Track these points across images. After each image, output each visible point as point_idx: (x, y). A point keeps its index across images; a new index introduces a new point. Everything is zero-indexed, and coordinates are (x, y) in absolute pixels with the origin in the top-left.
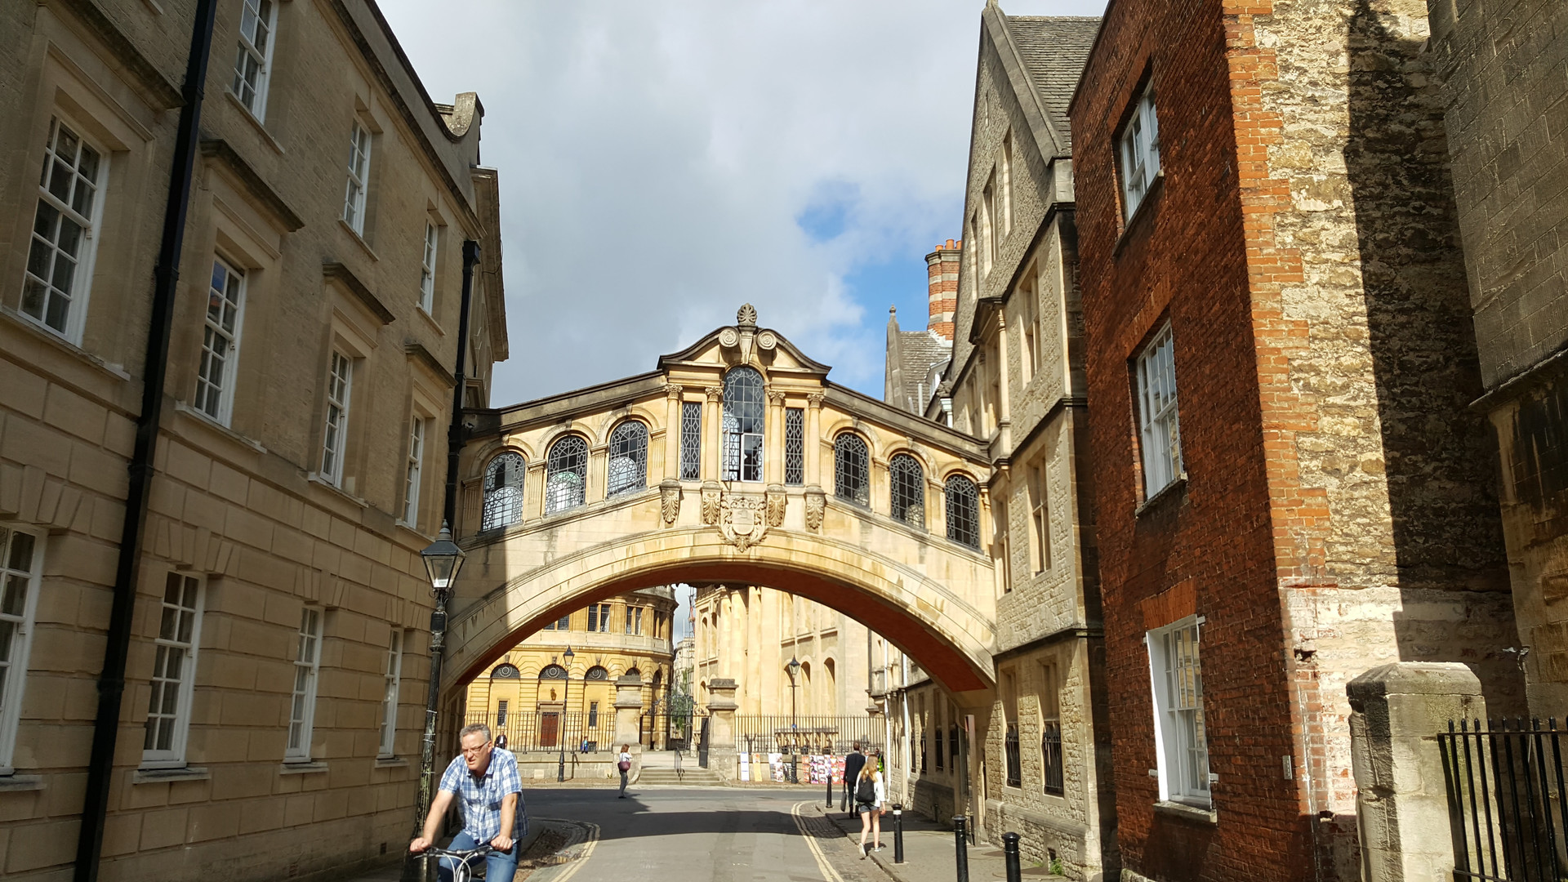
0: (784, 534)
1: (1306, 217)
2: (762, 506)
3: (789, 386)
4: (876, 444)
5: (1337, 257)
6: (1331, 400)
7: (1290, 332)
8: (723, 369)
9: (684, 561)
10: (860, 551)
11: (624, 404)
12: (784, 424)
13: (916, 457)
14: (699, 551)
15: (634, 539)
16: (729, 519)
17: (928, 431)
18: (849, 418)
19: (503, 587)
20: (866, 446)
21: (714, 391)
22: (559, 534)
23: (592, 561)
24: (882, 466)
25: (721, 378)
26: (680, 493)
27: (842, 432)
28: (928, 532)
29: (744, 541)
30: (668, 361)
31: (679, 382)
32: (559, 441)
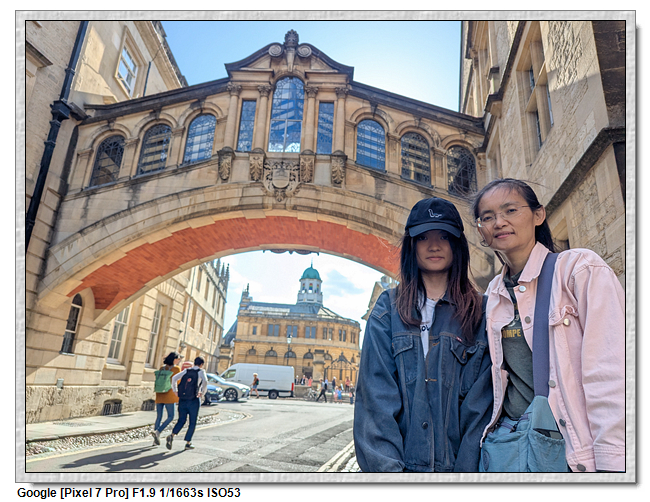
0: (313, 188)
2: (296, 167)
3: (321, 83)
4: (390, 125)
8: (273, 72)
9: (234, 209)
10: (375, 201)
11: (199, 101)
12: (317, 111)
13: (423, 133)
14: (246, 201)
15: (196, 192)
16: (270, 177)
17: (433, 113)
18: (369, 105)
19: (95, 225)
20: (383, 127)
21: (264, 88)
22: (142, 188)
23: (164, 207)
24: (395, 138)
25: (272, 81)
26: (234, 159)
27: (363, 117)
28: (432, 187)
29: (281, 193)
30: (231, 68)
31: (239, 83)
32: (152, 127)
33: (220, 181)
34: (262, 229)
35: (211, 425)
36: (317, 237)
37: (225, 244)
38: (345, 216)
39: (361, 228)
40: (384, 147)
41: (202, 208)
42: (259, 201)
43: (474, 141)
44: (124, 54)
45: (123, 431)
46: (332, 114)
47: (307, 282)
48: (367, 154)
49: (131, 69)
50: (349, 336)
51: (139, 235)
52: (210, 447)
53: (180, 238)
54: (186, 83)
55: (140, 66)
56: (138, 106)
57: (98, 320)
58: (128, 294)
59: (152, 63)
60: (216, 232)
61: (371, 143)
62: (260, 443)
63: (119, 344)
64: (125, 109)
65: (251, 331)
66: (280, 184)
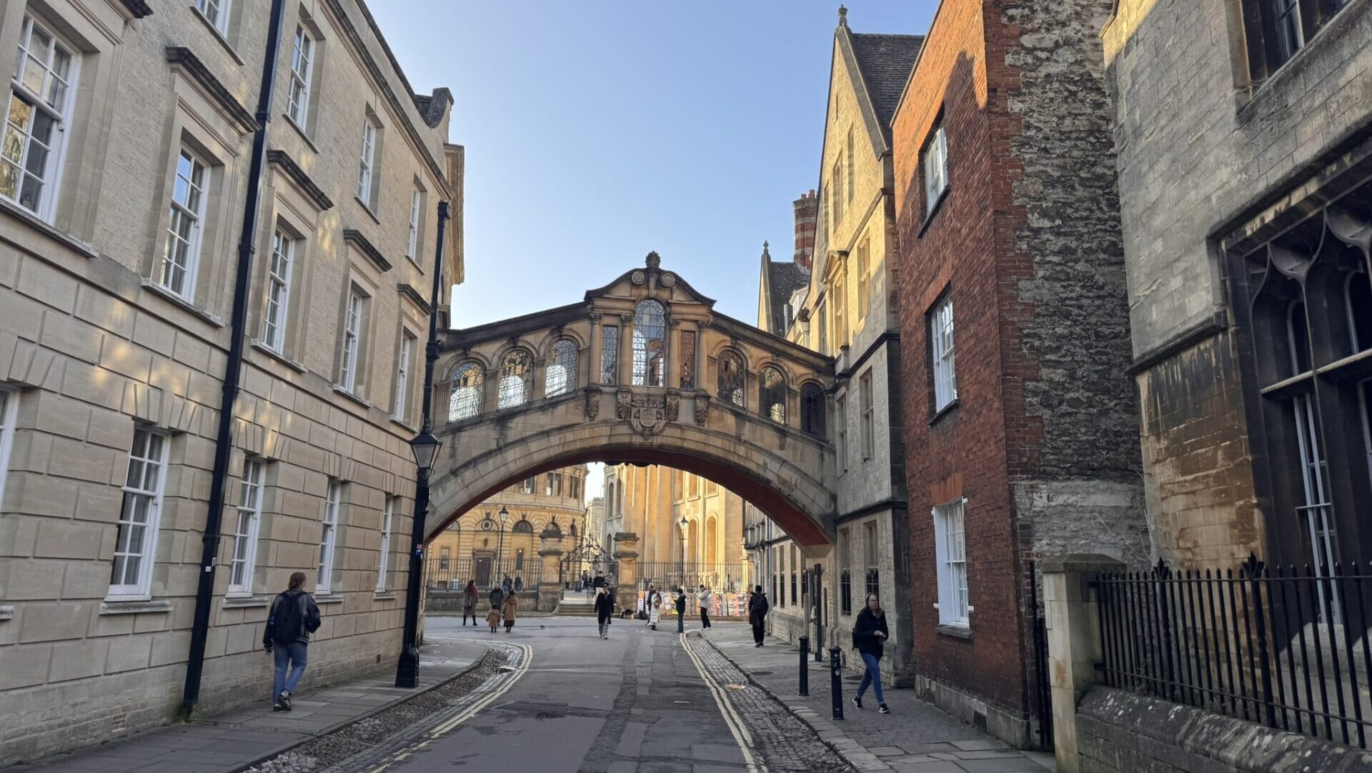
0: (679, 427)
1: (1037, 231)
2: (662, 405)
3: (684, 314)
4: (749, 360)
5: (1056, 259)
6: (1048, 357)
7: (1023, 311)
8: (635, 300)
10: (735, 440)
11: (559, 327)
12: (680, 343)
13: (780, 369)
15: (564, 430)
16: (637, 415)
18: (729, 339)
19: (466, 465)
20: (743, 362)
21: (627, 317)
22: (509, 425)
24: (753, 376)
25: (633, 307)
26: (600, 394)
27: (723, 350)
28: (787, 426)
29: (647, 431)
30: (591, 296)
31: (598, 310)
32: (508, 353)
33: (587, 419)
42: (627, 439)
43: (825, 379)
64: (479, 334)
66: (647, 423)
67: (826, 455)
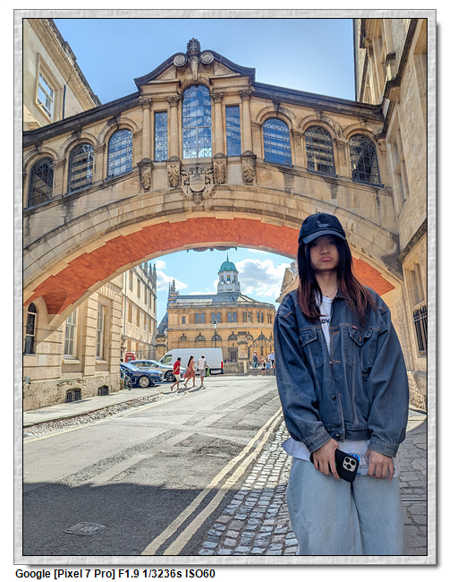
2: (210, 171)
3: (226, 88)
4: (293, 121)
8: (179, 82)
9: (158, 215)
10: (286, 194)
11: (115, 118)
12: (224, 115)
13: (325, 125)
14: (168, 207)
15: (123, 203)
16: (187, 182)
17: (333, 105)
18: (272, 105)
19: (38, 241)
20: (287, 124)
21: (173, 99)
22: (75, 204)
23: (96, 219)
24: (299, 134)
25: (179, 91)
26: (153, 169)
27: (267, 116)
28: (337, 176)
29: (199, 196)
30: (140, 82)
31: (150, 97)
32: (75, 147)
33: (143, 191)
34: (185, 231)
35: (158, 403)
36: (234, 234)
37: (153, 248)
38: (259, 212)
39: (274, 221)
40: (289, 144)
41: (130, 217)
42: (180, 205)
43: (374, 129)
44: (40, 80)
45: (86, 414)
46: (238, 117)
47: (225, 274)
48: (274, 151)
49: (49, 94)
50: (266, 317)
51: (78, 246)
52: (162, 421)
53: (114, 245)
54: (99, 102)
55: (56, 90)
56: (61, 128)
57: (51, 324)
58: (75, 299)
59: (67, 86)
60: (144, 238)
61: (277, 141)
62: (203, 415)
63: (72, 342)
64: (49, 132)
65: (181, 321)
66: (197, 188)
67: (382, 198)
